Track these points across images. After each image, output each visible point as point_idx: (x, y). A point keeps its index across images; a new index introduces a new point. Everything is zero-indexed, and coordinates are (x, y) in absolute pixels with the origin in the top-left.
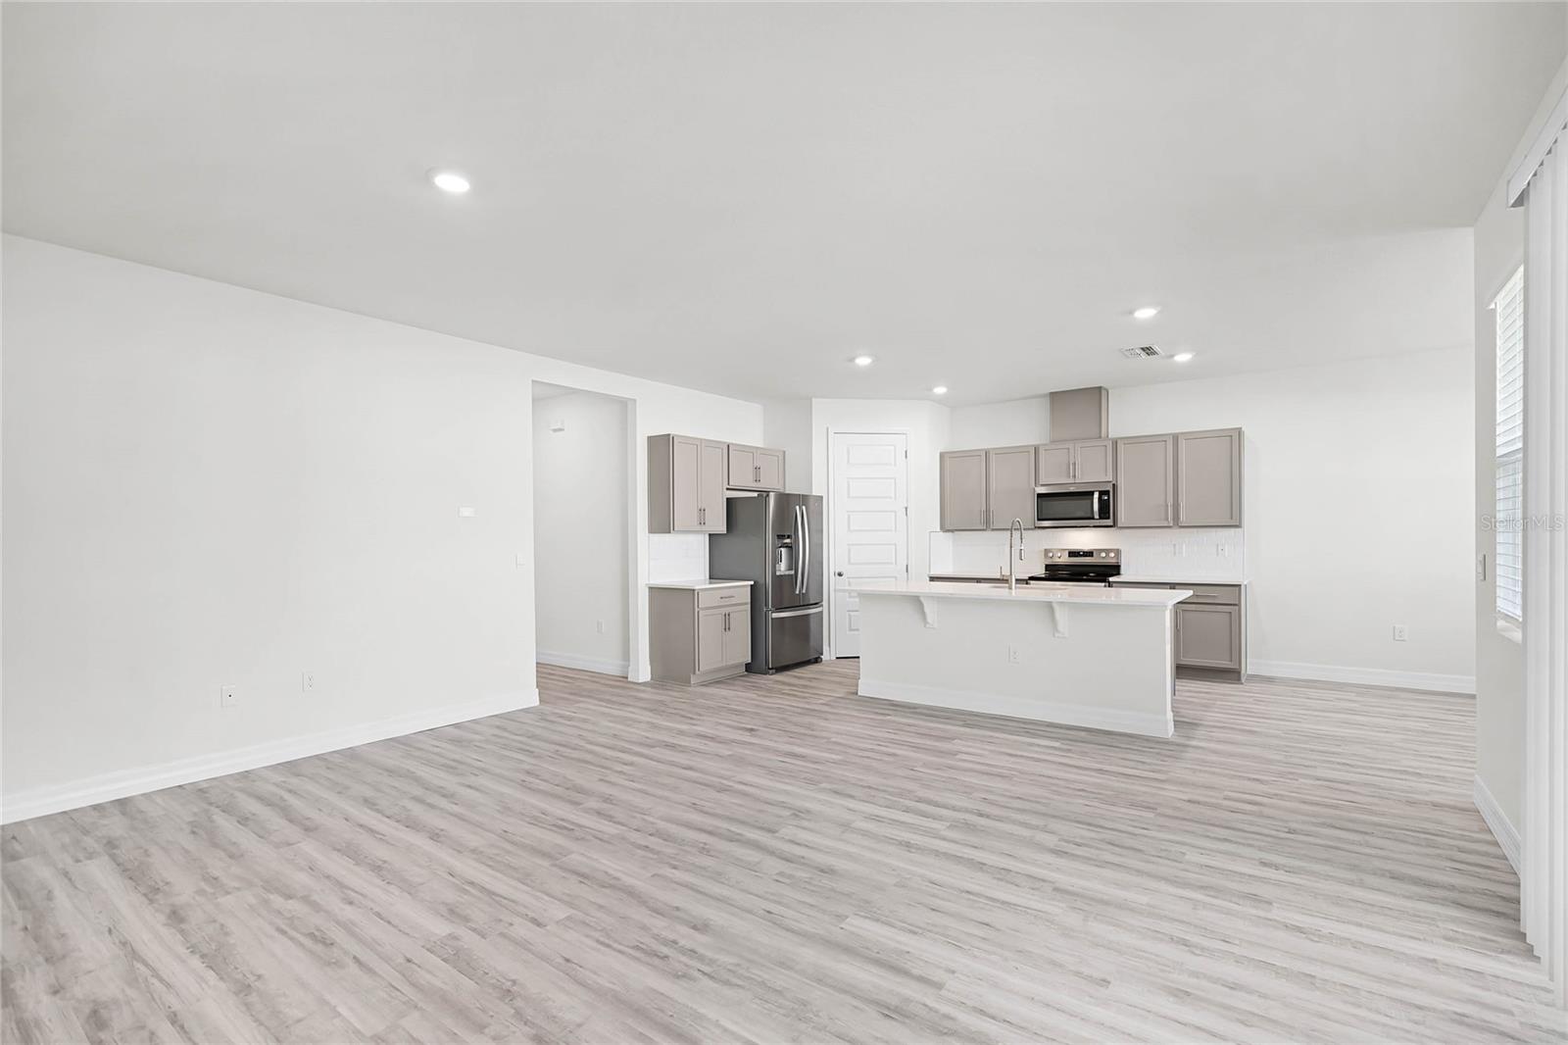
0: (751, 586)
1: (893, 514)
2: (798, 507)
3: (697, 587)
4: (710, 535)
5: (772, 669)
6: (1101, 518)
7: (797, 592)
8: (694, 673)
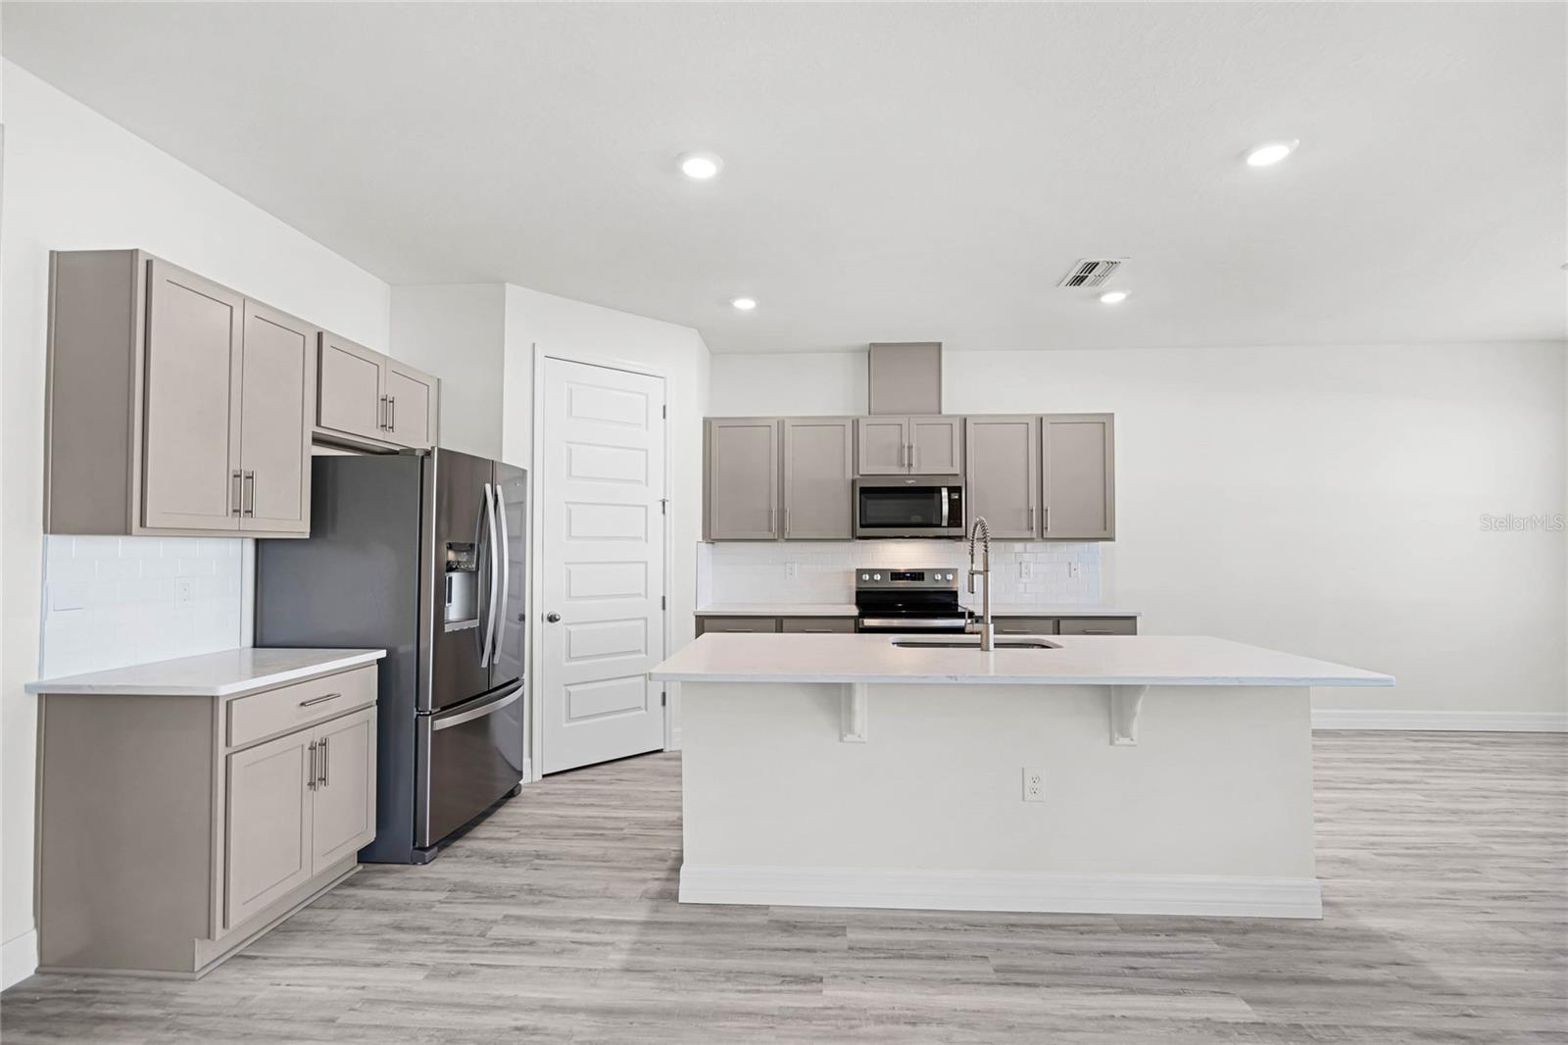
0: (379, 661)
1: (643, 509)
2: (488, 487)
3: (224, 690)
4: (257, 541)
5: (431, 847)
6: (949, 525)
7: (484, 664)
8: (209, 935)
